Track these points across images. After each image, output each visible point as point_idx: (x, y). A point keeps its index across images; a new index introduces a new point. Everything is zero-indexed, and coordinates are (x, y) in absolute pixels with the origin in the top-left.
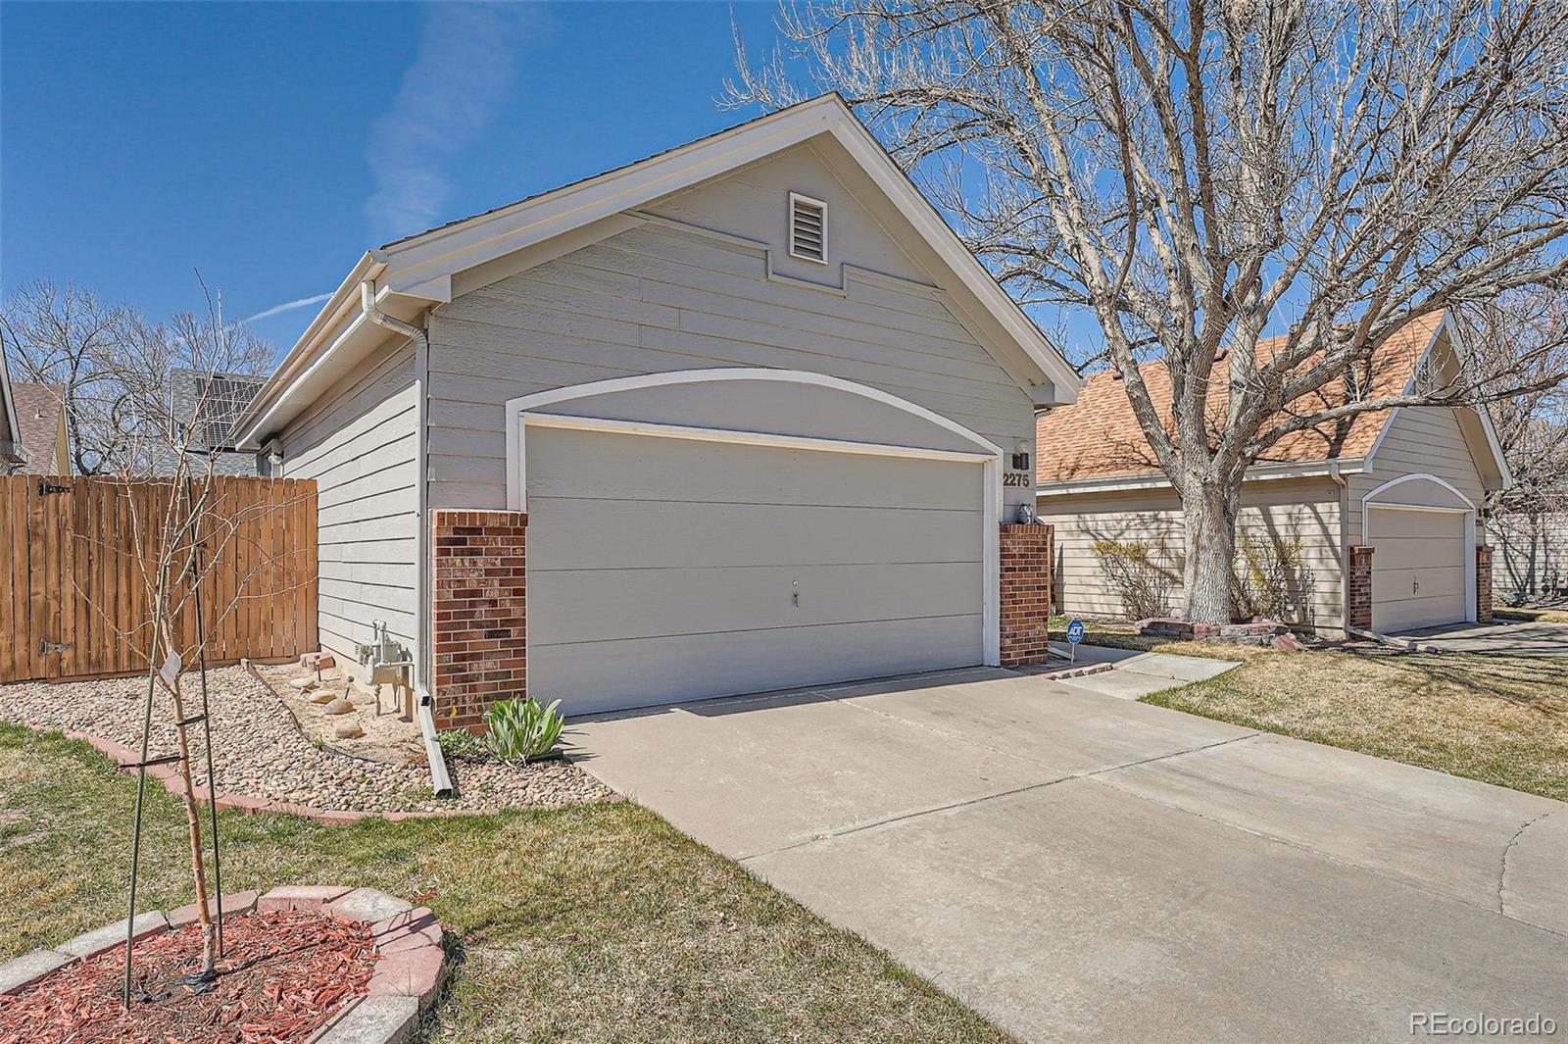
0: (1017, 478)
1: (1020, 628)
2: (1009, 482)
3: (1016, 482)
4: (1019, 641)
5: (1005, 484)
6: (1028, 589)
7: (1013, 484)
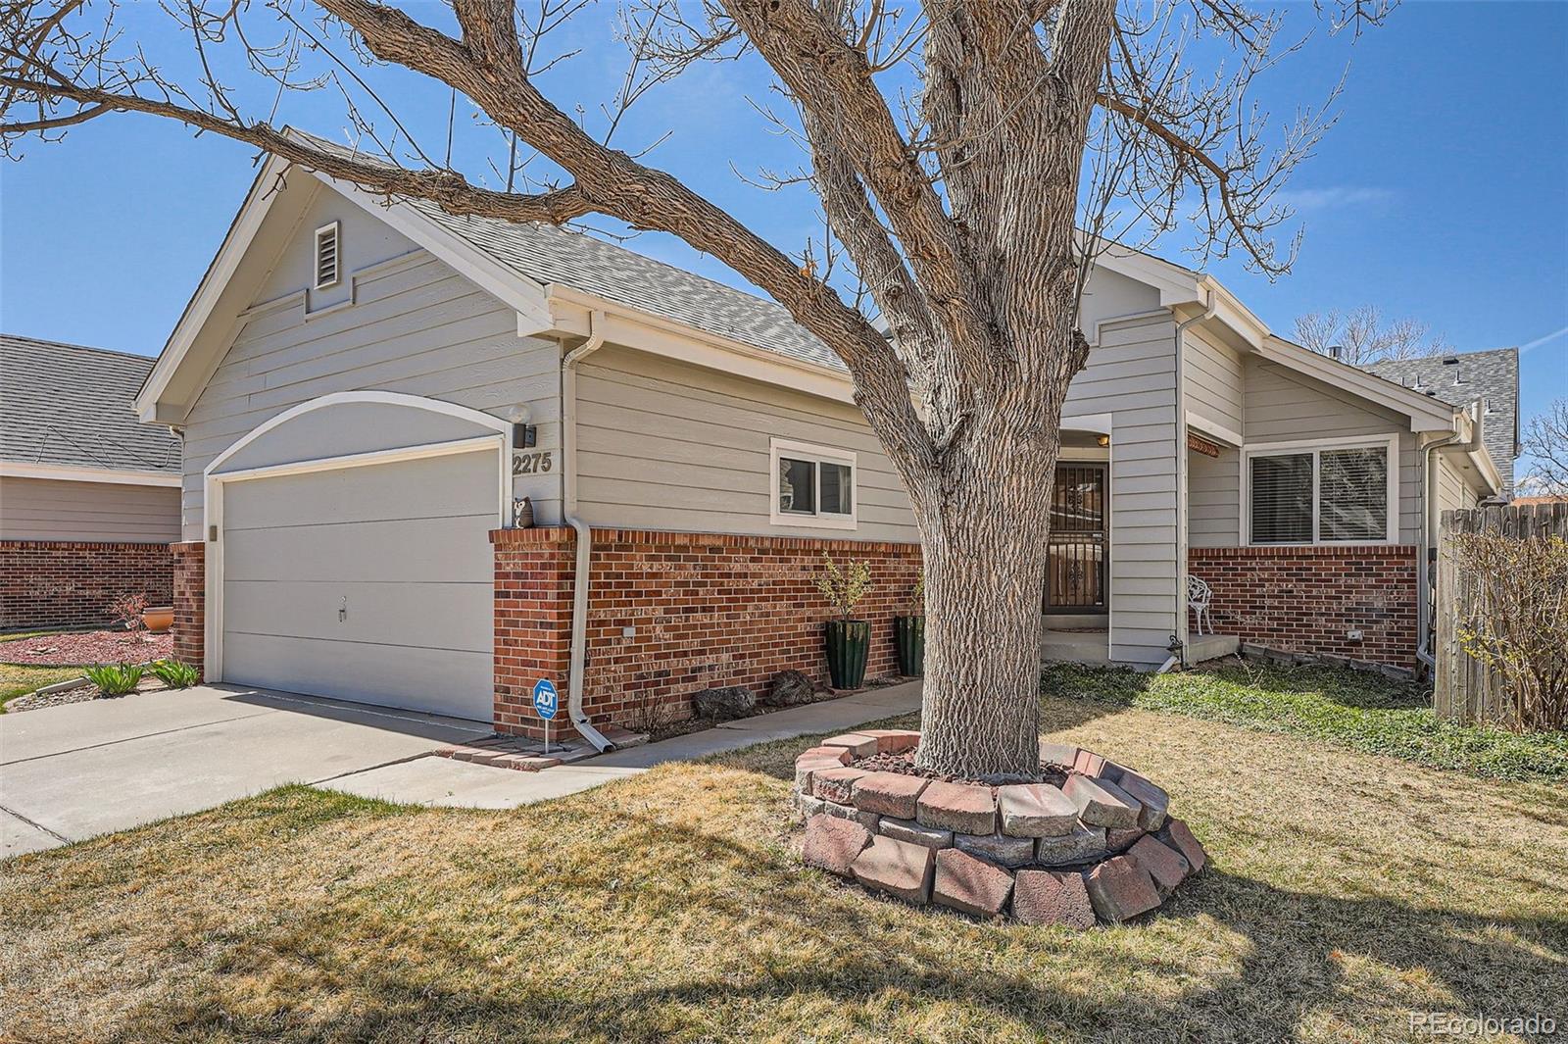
0: (533, 461)
1: (513, 681)
2: (521, 468)
3: (531, 467)
4: (512, 700)
5: (516, 472)
6: (526, 624)
7: (526, 470)
